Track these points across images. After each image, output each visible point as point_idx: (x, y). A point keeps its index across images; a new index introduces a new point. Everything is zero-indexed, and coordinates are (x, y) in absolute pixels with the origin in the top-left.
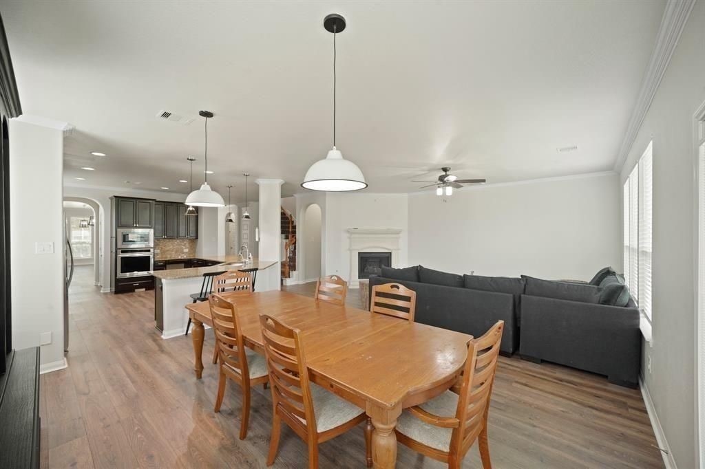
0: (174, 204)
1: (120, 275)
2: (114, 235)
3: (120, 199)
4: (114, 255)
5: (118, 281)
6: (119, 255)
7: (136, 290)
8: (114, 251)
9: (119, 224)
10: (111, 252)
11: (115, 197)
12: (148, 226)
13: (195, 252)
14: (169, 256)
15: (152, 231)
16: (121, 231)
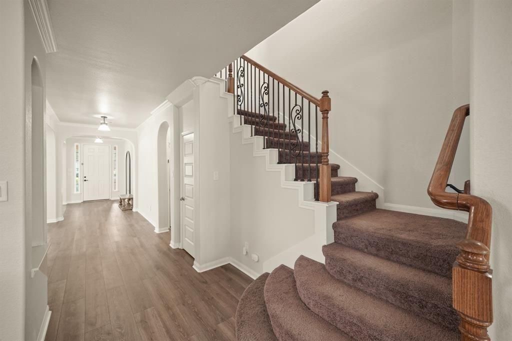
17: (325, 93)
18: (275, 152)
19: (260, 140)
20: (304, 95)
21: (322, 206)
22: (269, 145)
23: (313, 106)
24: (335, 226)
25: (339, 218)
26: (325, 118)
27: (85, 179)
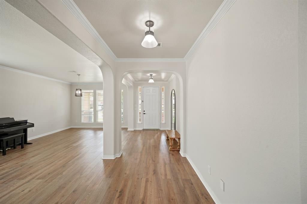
27: (144, 112)
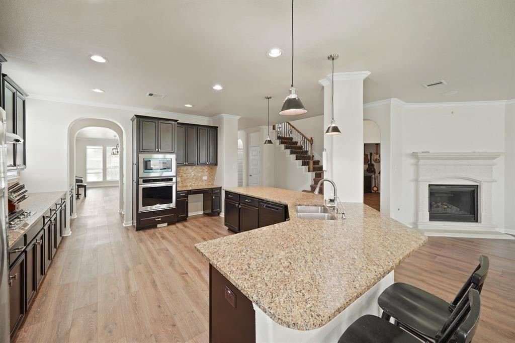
0: (194, 127)
1: (142, 209)
2: (135, 163)
3: (141, 120)
4: (135, 184)
5: (140, 216)
6: (140, 186)
7: (159, 226)
8: (135, 180)
9: (140, 150)
10: (133, 181)
11: (137, 116)
12: (170, 150)
13: (213, 179)
14: (189, 184)
15: (173, 157)
16: (142, 156)
17: (311, 138)
18: (294, 156)
19: (288, 151)
20: (305, 138)
21: (310, 173)
22: (292, 153)
23: (308, 142)
24: (314, 179)
25: (316, 177)
26: (312, 146)
